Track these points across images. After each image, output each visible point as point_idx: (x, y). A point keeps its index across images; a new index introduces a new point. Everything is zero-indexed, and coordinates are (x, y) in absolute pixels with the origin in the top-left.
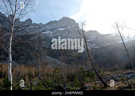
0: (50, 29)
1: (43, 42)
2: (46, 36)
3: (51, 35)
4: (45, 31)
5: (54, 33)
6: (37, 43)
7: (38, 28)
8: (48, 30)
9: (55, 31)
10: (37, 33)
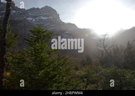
2: (29, 23)
3: (34, 22)
4: (27, 17)
8: (30, 16)
9: (38, 18)
10: (22, 19)
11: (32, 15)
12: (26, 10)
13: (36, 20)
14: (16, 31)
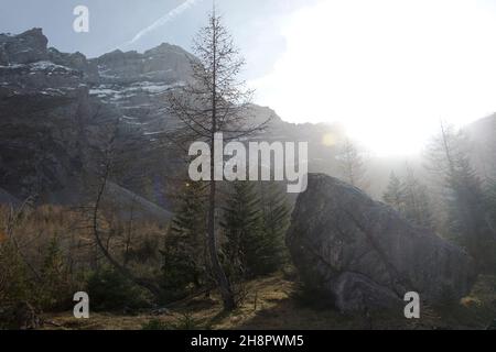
0: (110, 81)
1: (92, 128)
2: (99, 107)
3: (117, 104)
4: (93, 84)
5: (126, 99)
6: (75, 133)
7: (73, 73)
8: (104, 81)
9: (131, 89)
10: (69, 91)
11: (112, 77)
12: (91, 60)
13: (125, 94)
14: (41, 135)
